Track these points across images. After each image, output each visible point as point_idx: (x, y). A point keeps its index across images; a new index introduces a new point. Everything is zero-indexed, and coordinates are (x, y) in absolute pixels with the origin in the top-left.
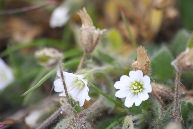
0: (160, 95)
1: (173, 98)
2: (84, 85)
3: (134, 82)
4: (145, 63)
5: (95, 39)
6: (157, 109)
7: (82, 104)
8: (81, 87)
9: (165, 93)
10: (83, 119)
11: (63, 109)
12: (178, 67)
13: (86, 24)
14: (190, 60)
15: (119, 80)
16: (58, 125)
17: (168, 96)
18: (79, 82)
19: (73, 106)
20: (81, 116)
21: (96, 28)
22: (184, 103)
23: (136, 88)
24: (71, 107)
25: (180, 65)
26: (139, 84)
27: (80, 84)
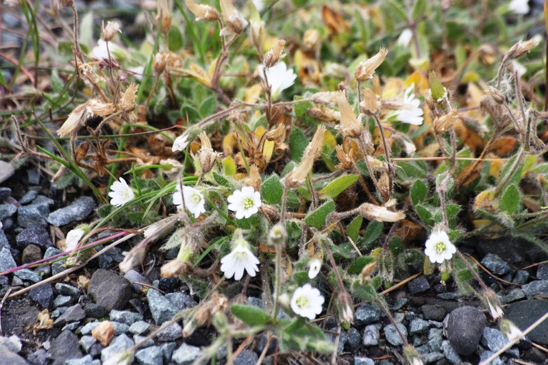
0: (268, 214)
1: (279, 217)
2: (200, 199)
3: (245, 198)
4: (256, 180)
5: (212, 160)
6: (264, 225)
7: (197, 216)
8: (197, 200)
9: (272, 211)
10: (197, 229)
11: (180, 217)
12: (286, 183)
13: (205, 145)
14: (296, 177)
15: (232, 193)
16: (174, 235)
17: (275, 214)
18: (195, 197)
19: (189, 216)
20: (196, 226)
21: (214, 151)
22: (289, 222)
23: (247, 203)
24: (187, 216)
25: (287, 181)
26: (250, 200)
27: (196, 199)
